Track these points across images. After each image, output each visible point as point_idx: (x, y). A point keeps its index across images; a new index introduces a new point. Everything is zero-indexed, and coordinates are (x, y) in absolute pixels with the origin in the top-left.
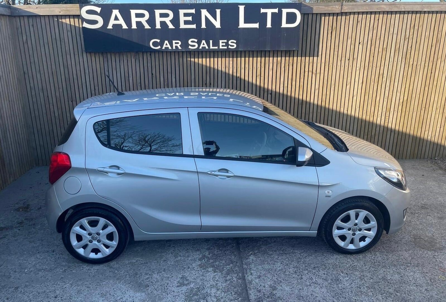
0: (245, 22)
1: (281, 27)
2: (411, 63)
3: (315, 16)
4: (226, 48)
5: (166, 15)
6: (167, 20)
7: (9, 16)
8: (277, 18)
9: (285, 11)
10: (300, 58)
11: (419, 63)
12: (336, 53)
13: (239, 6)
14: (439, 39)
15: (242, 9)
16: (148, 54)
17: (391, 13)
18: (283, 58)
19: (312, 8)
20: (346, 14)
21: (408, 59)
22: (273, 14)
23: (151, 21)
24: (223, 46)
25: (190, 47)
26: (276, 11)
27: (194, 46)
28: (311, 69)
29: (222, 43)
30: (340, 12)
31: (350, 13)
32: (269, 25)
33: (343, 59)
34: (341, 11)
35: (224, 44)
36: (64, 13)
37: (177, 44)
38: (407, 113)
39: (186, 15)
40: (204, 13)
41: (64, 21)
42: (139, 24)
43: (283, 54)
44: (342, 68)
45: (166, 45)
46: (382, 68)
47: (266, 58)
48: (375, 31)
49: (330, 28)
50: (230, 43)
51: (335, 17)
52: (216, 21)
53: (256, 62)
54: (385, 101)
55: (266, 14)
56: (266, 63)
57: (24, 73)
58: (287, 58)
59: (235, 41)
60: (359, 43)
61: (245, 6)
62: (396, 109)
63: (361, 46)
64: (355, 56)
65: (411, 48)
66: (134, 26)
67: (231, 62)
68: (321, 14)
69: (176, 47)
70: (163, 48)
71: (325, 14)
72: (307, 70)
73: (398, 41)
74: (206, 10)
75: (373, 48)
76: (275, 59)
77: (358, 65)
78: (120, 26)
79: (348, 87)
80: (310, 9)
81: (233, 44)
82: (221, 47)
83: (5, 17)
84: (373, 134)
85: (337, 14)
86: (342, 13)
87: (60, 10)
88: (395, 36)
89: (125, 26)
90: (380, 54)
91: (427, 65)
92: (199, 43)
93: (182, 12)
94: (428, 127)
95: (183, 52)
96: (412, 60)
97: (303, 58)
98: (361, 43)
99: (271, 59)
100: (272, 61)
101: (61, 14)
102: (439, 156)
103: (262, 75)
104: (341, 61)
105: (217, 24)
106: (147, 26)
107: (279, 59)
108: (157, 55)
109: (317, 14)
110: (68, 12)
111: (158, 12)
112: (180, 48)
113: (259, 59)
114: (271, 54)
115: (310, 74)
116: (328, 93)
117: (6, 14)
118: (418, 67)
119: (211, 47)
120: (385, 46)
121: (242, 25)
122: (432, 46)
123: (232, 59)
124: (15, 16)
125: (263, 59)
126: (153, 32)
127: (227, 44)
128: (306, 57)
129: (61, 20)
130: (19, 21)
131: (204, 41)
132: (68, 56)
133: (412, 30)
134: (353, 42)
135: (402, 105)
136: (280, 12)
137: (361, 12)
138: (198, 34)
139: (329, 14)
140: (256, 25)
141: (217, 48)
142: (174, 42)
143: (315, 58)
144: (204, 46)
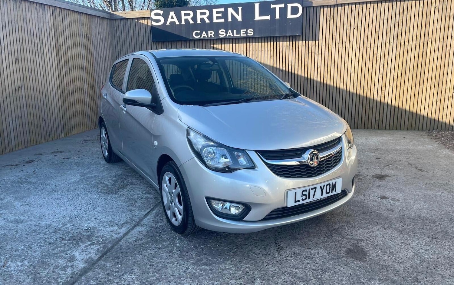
0: (260, 15)
1: (287, 18)
2: (403, 44)
3: (315, 9)
4: (246, 35)
5: (204, 14)
6: (205, 17)
7: (109, 19)
8: (283, 11)
9: (289, 6)
10: (305, 42)
11: (410, 43)
12: (334, 37)
13: (255, 4)
14: (428, 22)
15: (257, 6)
16: (193, 43)
17: (381, 2)
18: (291, 43)
19: (312, 2)
20: (341, 5)
21: (399, 40)
22: (280, 8)
23: (194, 18)
24: (243, 34)
25: (220, 36)
26: (283, 5)
27: (223, 35)
28: (313, 51)
29: (243, 31)
30: (335, 4)
31: (345, 4)
32: (277, 17)
33: (341, 41)
34: (336, 2)
35: (244, 32)
36: (142, 16)
37: (211, 34)
38: (402, 88)
39: (217, 12)
40: (230, 10)
41: (141, 21)
42: (186, 20)
43: (291, 39)
44: (340, 49)
45: (204, 34)
46: (376, 48)
47: (277, 43)
48: (367, 18)
49: (328, 17)
50: (248, 31)
51: (332, 8)
52: (239, 15)
53: (270, 45)
54: (380, 77)
55: (275, 8)
56: (277, 46)
57: (117, 57)
58: (294, 42)
59: (252, 30)
60: (354, 28)
61: (259, 4)
62: (391, 84)
63: (355, 31)
64: (351, 39)
65: (401, 31)
66: (183, 22)
67: (251, 47)
68: (320, 6)
69: (211, 36)
70: (202, 37)
71: (324, 7)
72: (310, 51)
73: (389, 25)
74: (231, 8)
75: (366, 32)
76: (285, 43)
77: (354, 47)
78: (175, 22)
79: (346, 65)
80: (311, 3)
81: (251, 32)
82: (242, 35)
83: (107, 19)
84: (371, 105)
85: (334, 6)
86: (338, 4)
87: (139, 14)
88: (386, 21)
89: (177, 23)
90: (373, 37)
91: (418, 44)
92: (226, 32)
93: (215, 11)
94: (424, 101)
95: (216, 39)
96: (403, 41)
97: (307, 42)
98: (356, 28)
99: (281, 43)
100: (282, 45)
101: (139, 17)
102: (437, 128)
103: (274, 56)
104: (339, 43)
105: (239, 18)
106: (191, 22)
107: (288, 43)
108: (199, 43)
109: (317, 7)
110: (144, 15)
111: (199, 12)
112: (213, 36)
113: (272, 43)
114: (281, 39)
115: (313, 54)
116: (329, 70)
117: (107, 18)
118: (410, 47)
119: (235, 35)
120: (377, 30)
121: (257, 17)
122: (421, 28)
123: (251, 44)
124: (113, 19)
125: (275, 43)
126: (196, 26)
127: (246, 33)
128: (309, 41)
129: (139, 21)
130: (115, 22)
131: (230, 31)
132: (143, 45)
133: (401, 16)
134: (349, 28)
135: (396, 81)
136: (286, 7)
137: (354, 3)
138: (226, 26)
139: (327, 6)
140: (268, 18)
141: (239, 35)
142: (209, 32)
143: (317, 42)
144: (230, 34)
